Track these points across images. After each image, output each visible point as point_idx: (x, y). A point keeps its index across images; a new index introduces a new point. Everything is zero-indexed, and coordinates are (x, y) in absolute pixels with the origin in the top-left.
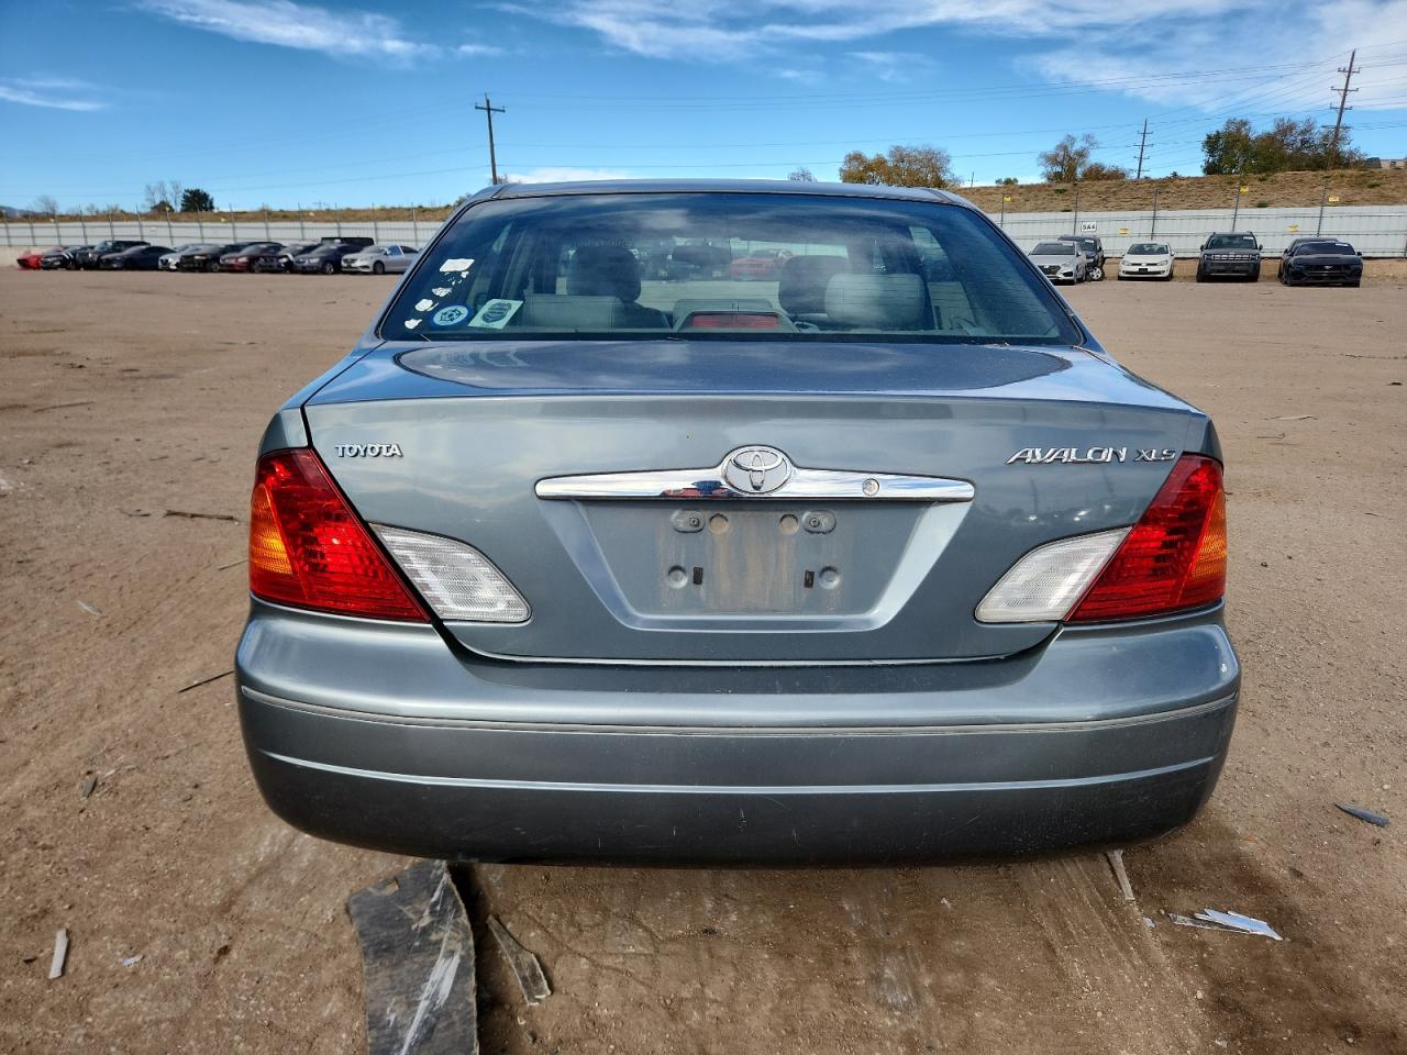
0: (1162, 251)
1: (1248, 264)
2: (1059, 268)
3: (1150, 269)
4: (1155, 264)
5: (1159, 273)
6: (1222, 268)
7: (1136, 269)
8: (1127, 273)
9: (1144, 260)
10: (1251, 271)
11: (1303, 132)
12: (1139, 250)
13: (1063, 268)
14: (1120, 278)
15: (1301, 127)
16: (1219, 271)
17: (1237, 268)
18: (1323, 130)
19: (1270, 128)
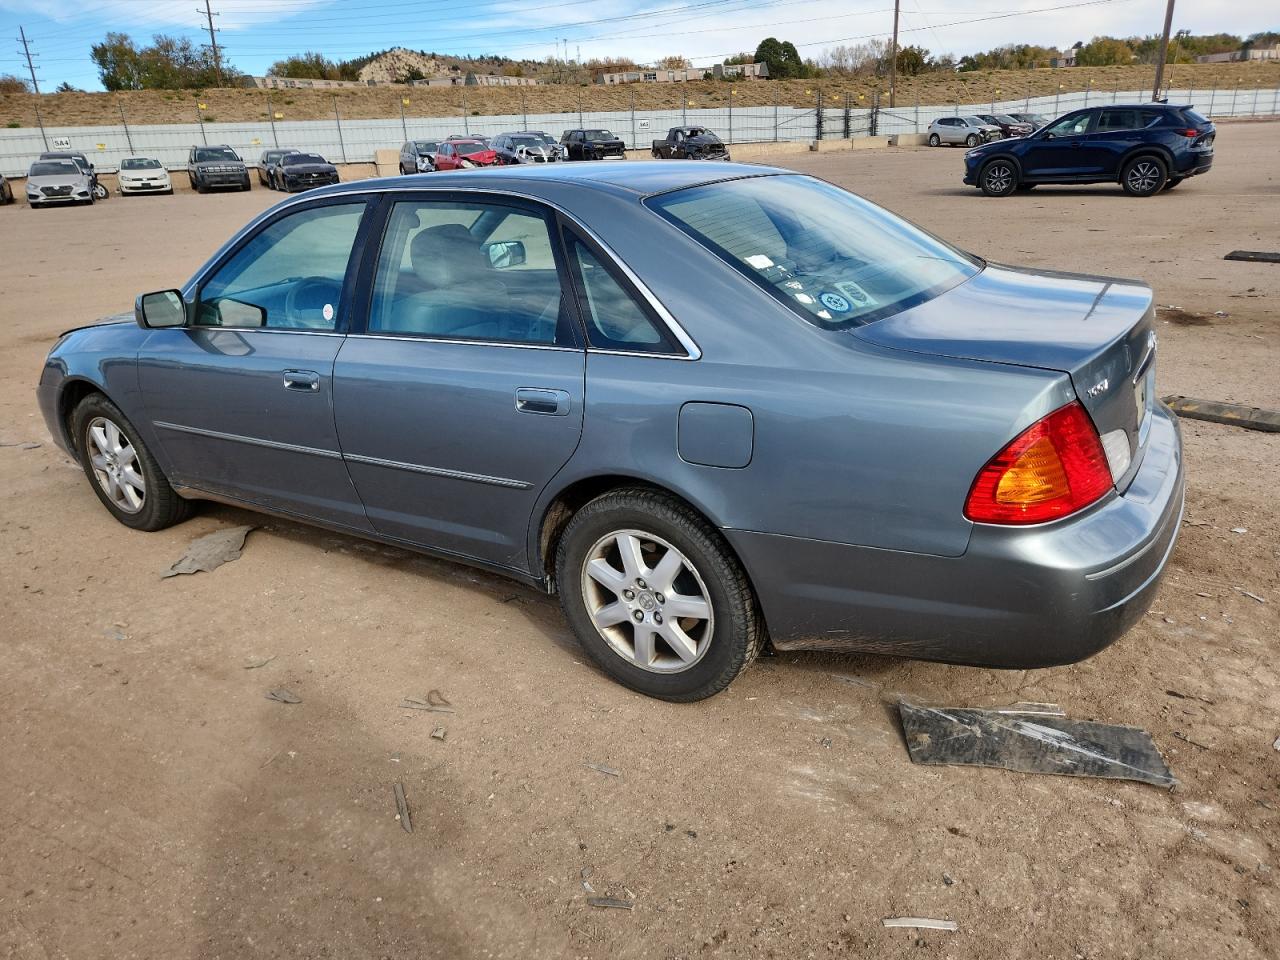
0: (155, 165)
1: (240, 175)
2: (71, 188)
3: (153, 183)
4: (155, 179)
5: (162, 187)
6: (219, 179)
7: (138, 184)
8: (131, 188)
9: (145, 175)
10: (244, 180)
11: (183, 49)
12: (131, 165)
13: (75, 188)
14: (125, 194)
15: (179, 44)
16: (217, 182)
17: (232, 179)
18: (200, 48)
19: (151, 44)
